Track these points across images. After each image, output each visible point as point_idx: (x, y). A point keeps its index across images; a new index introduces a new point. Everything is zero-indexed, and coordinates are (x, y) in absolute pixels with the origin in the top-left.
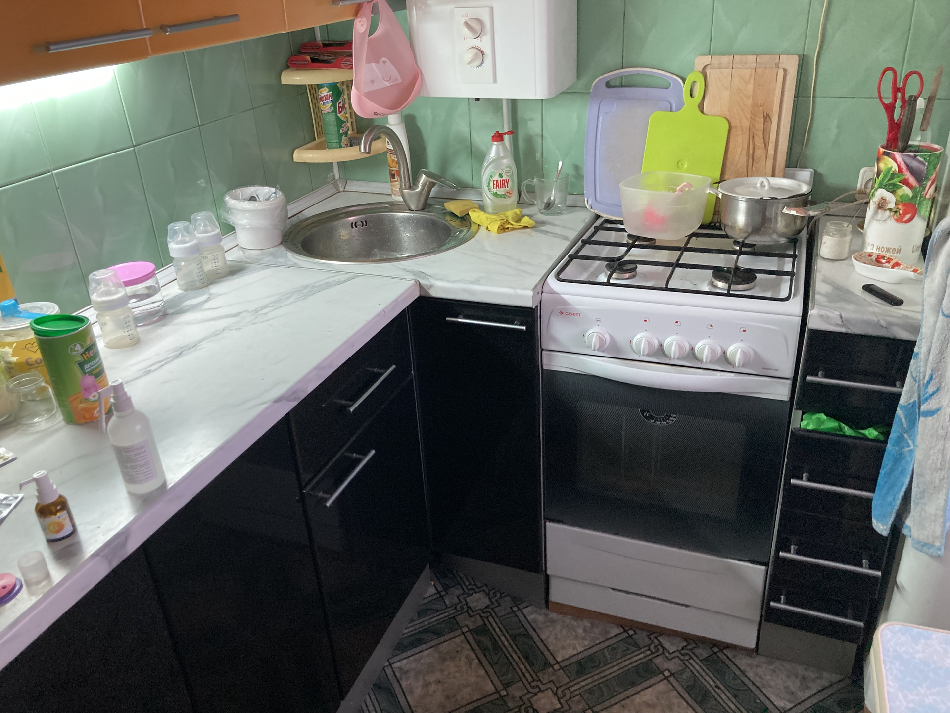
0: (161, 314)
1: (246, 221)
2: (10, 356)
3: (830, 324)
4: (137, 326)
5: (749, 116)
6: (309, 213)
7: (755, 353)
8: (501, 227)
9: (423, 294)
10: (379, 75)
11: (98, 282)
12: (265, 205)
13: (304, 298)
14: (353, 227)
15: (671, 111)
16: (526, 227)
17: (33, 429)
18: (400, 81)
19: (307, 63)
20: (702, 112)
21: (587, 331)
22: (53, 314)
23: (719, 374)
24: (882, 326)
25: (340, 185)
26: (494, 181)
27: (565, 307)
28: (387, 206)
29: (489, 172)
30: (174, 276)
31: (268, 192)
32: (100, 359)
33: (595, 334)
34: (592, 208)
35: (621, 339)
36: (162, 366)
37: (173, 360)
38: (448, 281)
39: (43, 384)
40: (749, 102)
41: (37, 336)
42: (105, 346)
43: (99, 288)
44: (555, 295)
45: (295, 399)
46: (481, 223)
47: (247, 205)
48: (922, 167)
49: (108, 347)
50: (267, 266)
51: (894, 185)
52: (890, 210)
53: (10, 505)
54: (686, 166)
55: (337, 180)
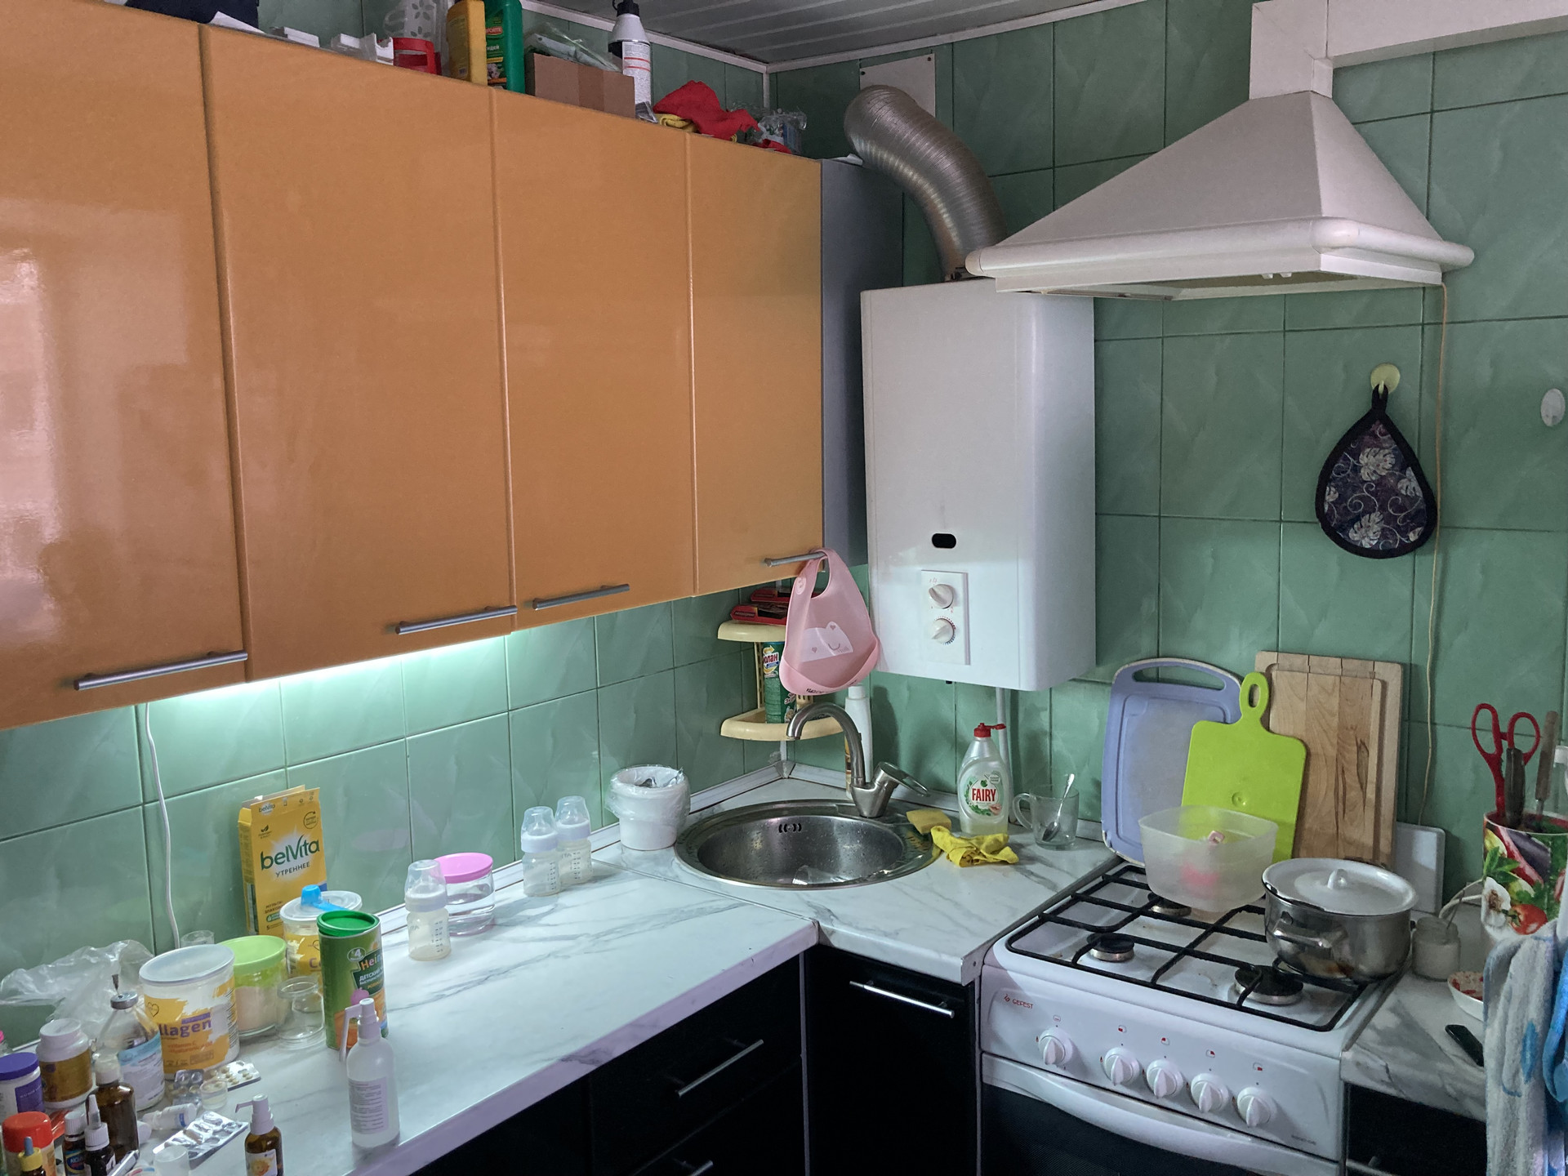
0: (488, 923)
1: (632, 812)
2: (296, 952)
3: (1372, 1079)
4: (452, 935)
5: (1335, 741)
6: (728, 806)
7: (1278, 1107)
8: (968, 858)
9: (822, 941)
10: (822, 641)
11: (418, 875)
12: (659, 793)
13: (663, 927)
14: (780, 831)
15: (1225, 722)
16: (1004, 863)
17: (292, 1047)
18: (851, 650)
19: (752, 615)
20: (1268, 729)
21: (1041, 1032)
22: (351, 909)
23: (1230, 1134)
24: (1450, 1096)
25: (785, 769)
26: (974, 790)
27: (1014, 991)
28: (834, 805)
29: (967, 777)
30: (521, 876)
31: (667, 776)
32: (381, 971)
33: (1050, 1038)
34: (1111, 846)
35: (1088, 1053)
36: (459, 991)
37: (474, 986)
38: (857, 928)
39: (316, 992)
40: (1335, 721)
41: (322, 935)
42: (410, 956)
43: (416, 882)
44: (999, 970)
45: (593, 1062)
46: (945, 847)
47: (633, 791)
48: (1542, 854)
49: (412, 958)
50: (642, 875)
51: (1505, 874)
52: (1505, 912)
53: (231, 1133)
54: (1244, 804)
55: (784, 761)
